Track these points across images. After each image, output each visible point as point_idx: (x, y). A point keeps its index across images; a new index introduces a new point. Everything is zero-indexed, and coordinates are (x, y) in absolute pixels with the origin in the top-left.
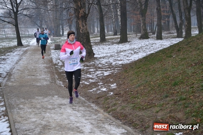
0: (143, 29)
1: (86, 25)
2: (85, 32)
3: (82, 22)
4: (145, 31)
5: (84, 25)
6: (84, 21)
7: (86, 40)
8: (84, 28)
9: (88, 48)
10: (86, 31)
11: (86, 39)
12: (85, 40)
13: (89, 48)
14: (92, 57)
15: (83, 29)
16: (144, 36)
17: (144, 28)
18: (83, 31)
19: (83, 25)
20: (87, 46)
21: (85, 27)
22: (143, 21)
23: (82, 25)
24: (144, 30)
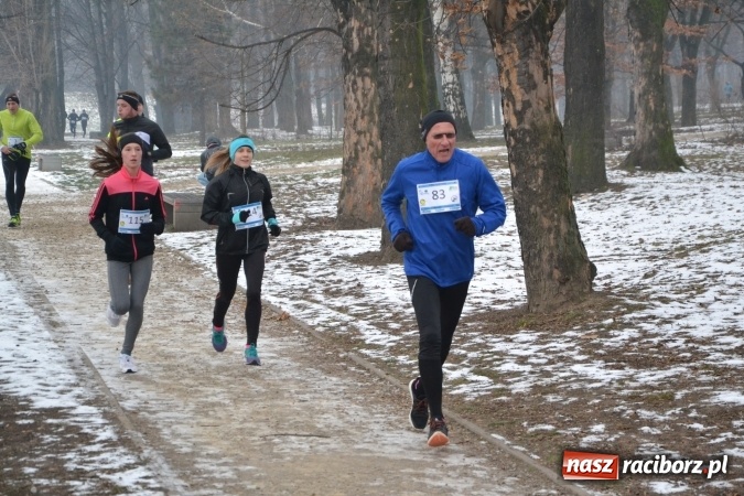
0: (647, 109)
1: (545, 78)
2: (539, 124)
3: (525, 54)
4: (661, 126)
5: (538, 75)
6: (538, 47)
7: (546, 179)
8: (531, 97)
9: (557, 227)
10: (546, 118)
11: (545, 173)
12: (536, 176)
13: (564, 227)
14: (582, 294)
15: (527, 105)
16: (654, 153)
17: (652, 104)
18: (528, 115)
19: (531, 77)
20: (551, 218)
21: (542, 89)
22: (647, 61)
23: (520, 74)
24: (655, 120)
